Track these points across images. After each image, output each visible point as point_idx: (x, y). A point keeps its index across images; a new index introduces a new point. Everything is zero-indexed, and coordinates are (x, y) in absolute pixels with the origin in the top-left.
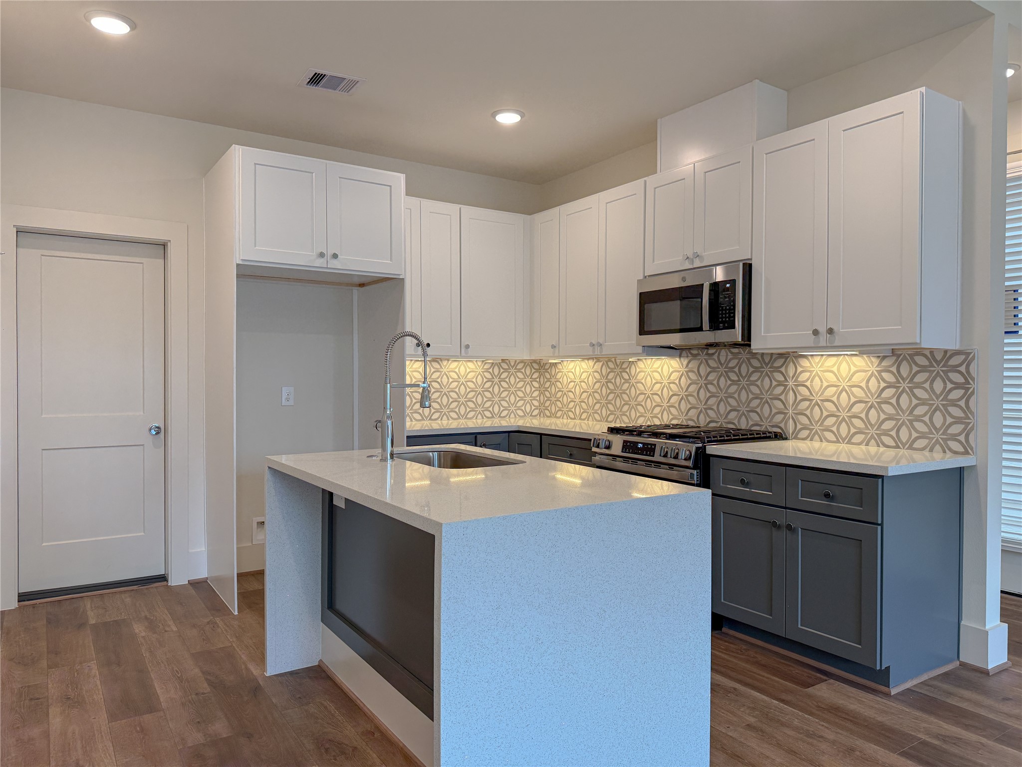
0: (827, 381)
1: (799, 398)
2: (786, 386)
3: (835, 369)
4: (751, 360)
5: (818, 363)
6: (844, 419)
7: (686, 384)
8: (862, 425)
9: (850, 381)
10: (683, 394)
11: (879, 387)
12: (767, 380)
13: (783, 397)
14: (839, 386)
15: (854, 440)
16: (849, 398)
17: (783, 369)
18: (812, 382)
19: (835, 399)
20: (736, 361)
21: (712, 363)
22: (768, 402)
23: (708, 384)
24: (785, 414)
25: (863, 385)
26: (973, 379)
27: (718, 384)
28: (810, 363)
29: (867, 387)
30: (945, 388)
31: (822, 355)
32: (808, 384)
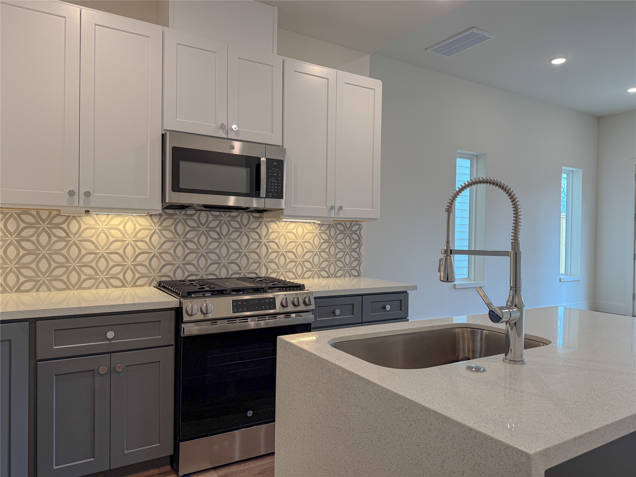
0: (289, 239)
1: (270, 251)
2: (260, 243)
3: (294, 231)
4: (231, 223)
5: (284, 226)
6: (300, 263)
7: (159, 243)
8: (310, 266)
9: (304, 239)
10: (156, 251)
11: (320, 242)
12: (245, 239)
13: (258, 251)
14: (297, 242)
15: (305, 276)
16: (303, 250)
17: (258, 230)
18: (279, 239)
19: (294, 251)
20: (217, 223)
21: (192, 223)
22: (245, 255)
23: (187, 241)
24: (260, 263)
25: (311, 241)
26: (362, 238)
27: (198, 241)
28: (278, 227)
29: (313, 242)
30: (351, 242)
31: (287, 221)
32: (277, 241)
